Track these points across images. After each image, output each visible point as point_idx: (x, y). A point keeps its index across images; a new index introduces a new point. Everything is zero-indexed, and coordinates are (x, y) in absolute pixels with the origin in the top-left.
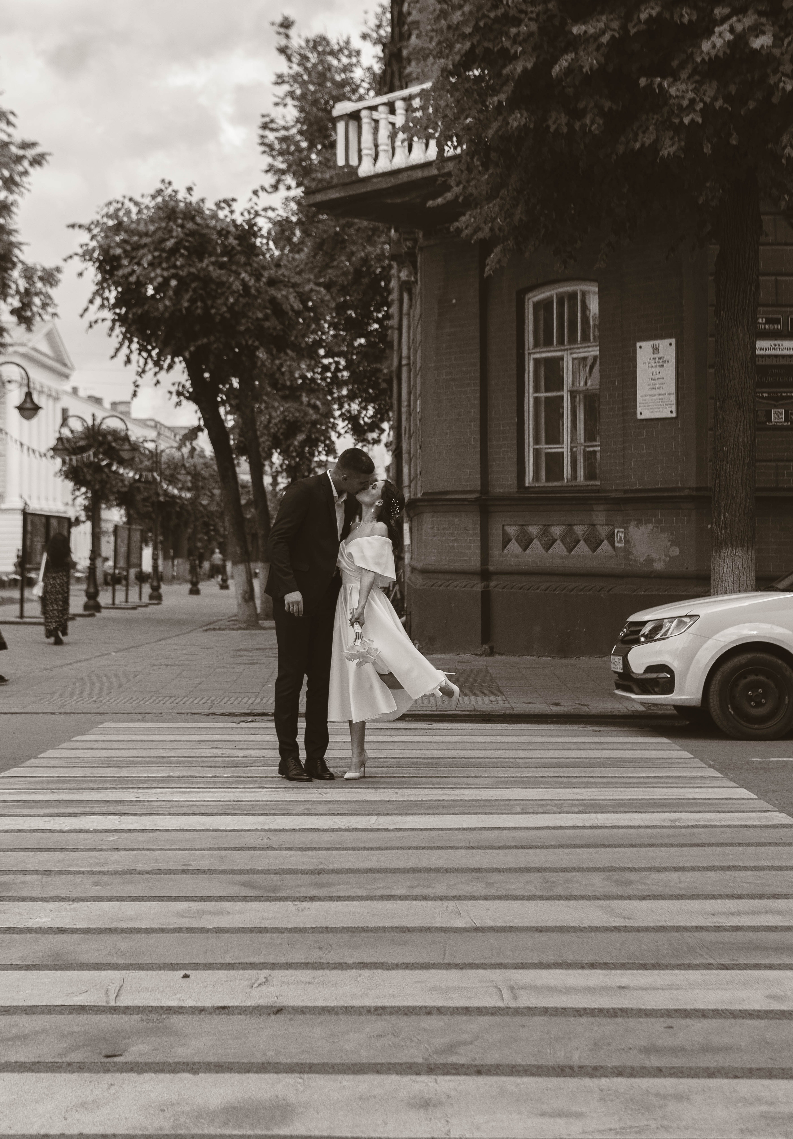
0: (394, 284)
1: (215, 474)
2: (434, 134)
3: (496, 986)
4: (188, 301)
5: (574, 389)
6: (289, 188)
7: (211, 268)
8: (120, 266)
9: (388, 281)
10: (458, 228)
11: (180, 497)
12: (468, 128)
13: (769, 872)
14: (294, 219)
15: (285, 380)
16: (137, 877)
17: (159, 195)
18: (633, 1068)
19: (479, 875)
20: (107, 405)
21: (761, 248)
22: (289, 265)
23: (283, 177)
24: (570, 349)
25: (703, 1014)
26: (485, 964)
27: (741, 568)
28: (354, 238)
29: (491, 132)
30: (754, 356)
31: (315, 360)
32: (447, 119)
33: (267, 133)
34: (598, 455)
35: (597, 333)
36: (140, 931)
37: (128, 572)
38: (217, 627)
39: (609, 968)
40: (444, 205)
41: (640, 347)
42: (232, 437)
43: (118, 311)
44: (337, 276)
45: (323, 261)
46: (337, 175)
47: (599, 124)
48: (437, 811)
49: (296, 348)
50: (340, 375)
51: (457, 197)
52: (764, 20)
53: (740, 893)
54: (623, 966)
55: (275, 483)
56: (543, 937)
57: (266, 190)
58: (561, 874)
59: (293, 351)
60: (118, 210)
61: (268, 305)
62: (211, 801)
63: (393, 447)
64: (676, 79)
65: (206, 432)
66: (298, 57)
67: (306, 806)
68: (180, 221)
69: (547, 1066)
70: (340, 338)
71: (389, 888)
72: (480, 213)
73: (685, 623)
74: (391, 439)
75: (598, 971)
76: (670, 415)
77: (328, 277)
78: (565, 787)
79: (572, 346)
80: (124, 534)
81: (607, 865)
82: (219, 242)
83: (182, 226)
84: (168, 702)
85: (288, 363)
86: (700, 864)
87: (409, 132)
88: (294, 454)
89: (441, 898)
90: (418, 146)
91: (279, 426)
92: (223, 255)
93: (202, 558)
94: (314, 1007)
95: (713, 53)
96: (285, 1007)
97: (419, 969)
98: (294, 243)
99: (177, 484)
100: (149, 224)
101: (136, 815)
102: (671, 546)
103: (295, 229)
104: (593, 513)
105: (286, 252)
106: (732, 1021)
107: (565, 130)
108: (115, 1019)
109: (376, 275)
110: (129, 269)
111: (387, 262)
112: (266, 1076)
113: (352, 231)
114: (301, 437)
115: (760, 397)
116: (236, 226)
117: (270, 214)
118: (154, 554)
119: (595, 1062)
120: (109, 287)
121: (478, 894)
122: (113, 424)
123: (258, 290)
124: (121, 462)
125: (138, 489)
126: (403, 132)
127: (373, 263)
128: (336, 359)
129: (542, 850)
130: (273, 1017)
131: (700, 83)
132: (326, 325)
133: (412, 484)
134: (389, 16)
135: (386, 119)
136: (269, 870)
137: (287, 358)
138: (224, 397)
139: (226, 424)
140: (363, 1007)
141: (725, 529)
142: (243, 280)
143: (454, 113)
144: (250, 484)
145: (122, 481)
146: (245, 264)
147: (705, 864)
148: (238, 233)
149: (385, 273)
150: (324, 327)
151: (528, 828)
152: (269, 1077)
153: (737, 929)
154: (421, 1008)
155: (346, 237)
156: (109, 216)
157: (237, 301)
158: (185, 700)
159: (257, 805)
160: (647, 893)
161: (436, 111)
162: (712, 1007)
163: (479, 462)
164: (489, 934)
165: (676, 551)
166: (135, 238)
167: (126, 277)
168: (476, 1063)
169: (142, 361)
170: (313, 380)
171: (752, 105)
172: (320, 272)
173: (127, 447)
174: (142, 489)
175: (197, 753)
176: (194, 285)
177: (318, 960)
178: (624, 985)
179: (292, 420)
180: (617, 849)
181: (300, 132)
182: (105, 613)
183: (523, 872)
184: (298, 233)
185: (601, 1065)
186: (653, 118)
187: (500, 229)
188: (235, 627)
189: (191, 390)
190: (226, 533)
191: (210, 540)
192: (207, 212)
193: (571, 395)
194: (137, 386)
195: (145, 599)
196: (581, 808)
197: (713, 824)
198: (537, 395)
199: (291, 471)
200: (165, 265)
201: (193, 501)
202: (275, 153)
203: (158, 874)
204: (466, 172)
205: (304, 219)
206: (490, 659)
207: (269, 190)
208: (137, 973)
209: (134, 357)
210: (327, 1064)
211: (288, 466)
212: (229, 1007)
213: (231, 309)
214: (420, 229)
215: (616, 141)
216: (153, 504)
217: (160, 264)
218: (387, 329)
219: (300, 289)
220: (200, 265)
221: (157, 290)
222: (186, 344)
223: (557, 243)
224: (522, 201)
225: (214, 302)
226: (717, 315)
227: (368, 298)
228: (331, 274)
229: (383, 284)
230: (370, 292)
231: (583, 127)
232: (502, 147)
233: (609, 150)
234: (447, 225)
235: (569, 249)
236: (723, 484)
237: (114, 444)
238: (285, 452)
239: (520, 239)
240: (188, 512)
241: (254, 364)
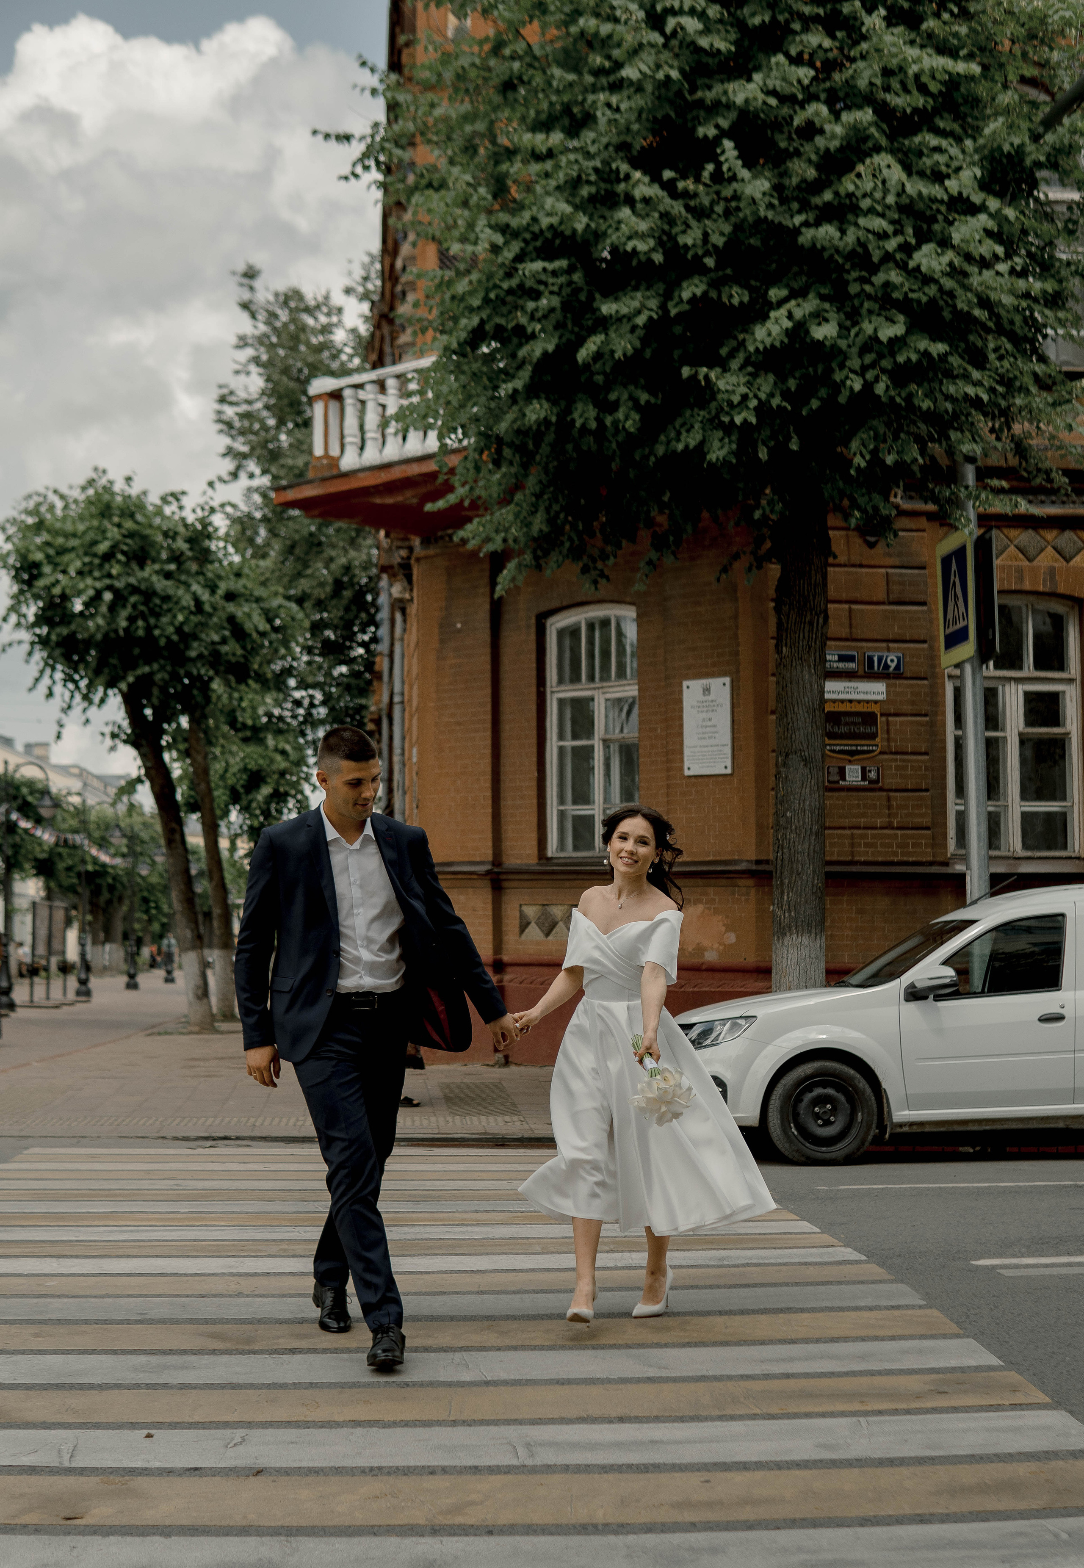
0: (383, 599)
1: (159, 836)
2: (434, 424)
3: (510, 1443)
4: (127, 619)
5: (607, 737)
6: (251, 476)
7: (154, 578)
8: (40, 575)
9: (376, 595)
10: (463, 537)
11: (113, 867)
12: (476, 419)
14: (258, 515)
15: (246, 718)
16: (84, 1328)
17: (91, 486)
18: (663, 1524)
19: (490, 1323)
20: (19, 747)
21: (830, 570)
22: (252, 574)
23: (244, 462)
24: (603, 687)
25: (745, 1467)
26: (497, 1420)
27: (809, 959)
28: (334, 540)
29: (504, 425)
30: (823, 701)
31: (284, 693)
32: (450, 407)
33: (225, 407)
35: (635, 665)
36: (91, 1387)
37: (48, 961)
38: (163, 1031)
39: (641, 1422)
40: (446, 510)
41: (688, 687)
42: (179, 789)
43: (38, 631)
44: (312, 587)
45: (295, 568)
46: (314, 465)
47: (634, 420)
49: (261, 678)
50: (314, 711)
51: (462, 501)
52: (827, 306)
54: (657, 1419)
55: (233, 848)
56: (566, 1390)
57: (224, 480)
59: (256, 681)
60: (39, 504)
61: (226, 625)
64: (725, 369)
65: (147, 784)
66: (265, 314)
67: (280, 1247)
69: (567, 1525)
70: (315, 666)
72: (491, 521)
73: (740, 1026)
75: (628, 1425)
76: (724, 772)
77: (300, 588)
79: (605, 684)
80: (44, 913)
82: (165, 545)
83: (119, 526)
84: (107, 1124)
85: (250, 696)
87: (404, 422)
88: (258, 812)
89: (445, 1350)
90: (414, 436)
91: (238, 776)
92: (170, 560)
93: (139, 943)
94: (300, 1468)
95: (768, 341)
96: (266, 1468)
97: (420, 1426)
98: (258, 547)
99: (109, 848)
100: (78, 523)
101: (77, 1257)
102: (727, 931)
103: (259, 527)
105: (248, 557)
106: (777, 1472)
107: (593, 425)
108: (71, 1481)
109: (361, 586)
110: (52, 579)
111: (375, 571)
112: (249, 1539)
114: (266, 790)
115: (832, 751)
116: (186, 526)
117: (229, 510)
118: (80, 938)
119: (622, 1519)
120: (27, 601)
121: (490, 1345)
122: (30, 772)
123: (213, 606)
124: (39, 821)
125: (60, 855)
126: (397, 421)
127: (357, 572)
128: (311, 692)
130: (252, 1479)
131: (754, 375)
132: (298, 649)
134: (378, 266)
135: (376, 399)
136: (240, 1319)
137: (250, 690)
138: (170, 741)
139: (172, 774)
141: (789, 911)
142: (194, 594)
143: (459, 400)
144: (203, 849)
145: (40, 845)
146: (198, 573)
148: (189, 534)
149: (372, 585)
150: (296, 652)
152: (252, 1541)
153: (787, 1376)
155: (323, 539)
156: (28, 513)
157: (187, 619)
158: (127, 1121)
159: (222, 1246)
160: (687, 1340)
161: (437, 397)
162: (755, 1459)
163: (490, 826)
164: (502, 1388)
165: (732, 938)
166: (61, 540)
167: (48, 588)
168: (487, 1523)
169: (67, 695)
170: (281, 718)
171: (815, 404)
172: (290, 582)
173: (47, 802)
175: (145, 1184)
176: (133, 599)
177: (302, 1418)
178: (656, 1438)
179: (255, 769)
181: (267, 407)
182: (20, 1013)
184: (263, 532)
185: (629, 1521)
186: (699, 415)
187: (515, 540)
188: (185, 1031)
189: (129, 731)
190: (173, 912)
191: (150, 921)
192: (151, 508)
193: (604, 744)
194: (61, 726)
195: (71, 995)
198: (562, 743)
199: (254, 833)
200: (97, 574)
201: (130, 871)
202: (234, 432)
203: (109, 1324)
204: (474, 470)
205: (270, 515)
206: (505, 1070)
207: (228, 479)
208: (92, 1433)
209: (58, 689)
210: (317, 1526)
211: (251, 828)
212: (201, 1468)
213: (179, 630)
214: (416, 534)
215: (656, 441)
216: (79, 875)
217: (90, 572)
218: (374, 656)
219: (265, 605)
220: (141, 574)
221: (87, 605)
222: (121, 673)
223: (585, 558)
224: (542, 508)
225: (158, 620)
226: (778, 650)
227: (351, 615)
228: (304, 584)
229: (369, 598)
230: (354, 608)
231: (615, 423)
232: (517, 442)
233: (647, 451)
234: (450, 531)
235: (600, 565)
236: (786, 856)
237: (30, 799)
238: (245, 809)
239: (539, 553)
240: (122, 884)
241: (208, 700)
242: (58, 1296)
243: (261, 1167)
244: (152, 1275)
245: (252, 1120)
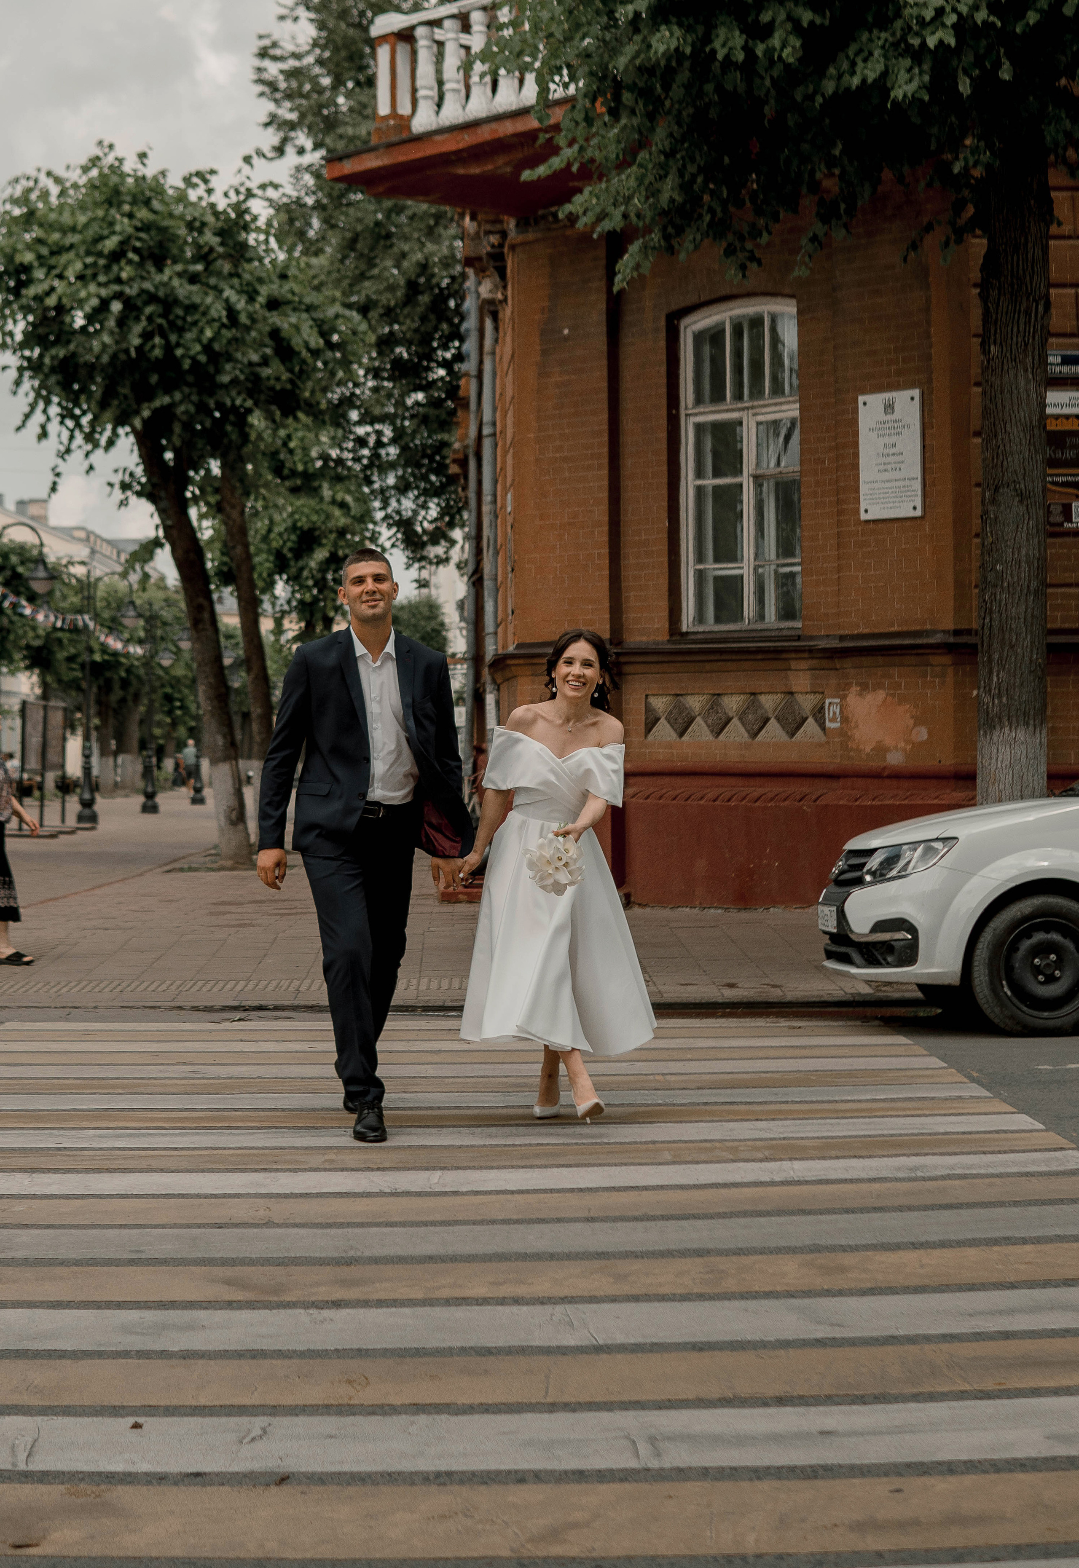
0: (470, 304)
1: (183, 615)
2: (532, 63)
3: (627, 1437)
4: (140, 336)
5: (759, 472)
6: (301, 151)
7: (176, 282)
8: (30, 281)
9: (461, 296)
10: (571, 213)
11: (127, 655)
12: (587, 55)
13: (1059, 1245)
14: (310, 201)
15: (295, 463)
16: (59, 1271)
17: (94, 165)
18: (838, 1554)
19: (603, 1262)
21: (1052, 243)
22: (301, 276)
23: (292, 134)
24: (753, 407)
25: (949, 1468)
26: (612, 1403)
27: (1024, 760)
28: (406, 230)
29: (622, 61)
30: (1043, 417)
31: (344, 429)
32: (552, 40)
33: (267, 63)
34: (799, 580)
35: (795, 382)
36: (62, 1355)
37: (43, 776)
38: (186, 866)
39: (807, 1404)
40: (548, 178)
41: (865, 404)
42: (209, 555)
43: (27, 353)
44: (379, 292)
45: (356, 267)
46: (378, 130)
47: (794, 47)
48: (538, 1162)
49: (312, 409)
50: (383, 452)
51: (569, 165)
53: (1012, 1279)
54: (829, 1400)
55: (278, 630)
56: (704, 1359)
57: (264, 156)
58: (734, 1259)
59: (307, 414)
60: (29, 190)
61: (267, 341)
62: (176, 1149)
63: (470, 568)
65: (168, 548)
67: (327, 1157)
68: (126, 208)
69: (705, 1557)
70: (383, 393)
71: (460, 1286)
72: (607, 189)
73: (936, 851)
74: (466, 556)
75: (789, 1409)
76: (912, 514)
77: (363, 293)
78: (742, 1120)
79: (756, 403)
80: (37, 715)
81: (807, 1242)
82: (190, 240)
83: (131, 216)
84: (107, 990)
85: (300, 434)
86: (953, 1237)
87: (493, 62)
88: (310, 583)
89: (542, 1301)
90: (507, 85)
91: (285, 536)
92: (196, 259)
93: (161, 753)
94: (339, 1473)
96: (293, 1474)
97: (505, 1413)
98: (310, 241)
99: (121, 632)
100: (78, 212)
101: (56, 1171)
102: (915, 725)
103: (311, 217)
104: (790, 673)
105: (297, 254)
106: (994, 1476)
107: (740, 56)
108: (26, 1492)
109: (441, 289)
110: (45, 286)
111: (458, 268)
113: (403, 219)
114: (321, 554)
115: (1053, 483)
116: (216, 214)
117: (271, 193)
118: (84, 748)
119: (780, 1548)
120: (13, 314)
121: (602, 1294)
122: (20, 535)
123: (251, 317)
124: (33, 598)
125: (60, 641)
126: (483, 62)
127: (436, 270)
128: (378, 427)
129: (706, 1222)
130: (274, 1489)
132: (361, 372)
133: (500, 630)
135: (457, 40)
136: (268, 1259)
137: (300, 426)
138: (197, 492)
139: (199, 535)
140: (416, 1473)
141: (1000, 696)
142: (227, 300)
143: (564, 31)
144: (239, 632)
145: (34, 628)
146: (231, 275)
147: (960, 1237)
148: (220, 224)
149: (456, 287)
150: (358, 376)
151: (682, 1187)
153: (1006, 1335)
154: (509, 1472)
155: (393, 229)
156: (15, 201)
157: (217, 334)
158: (133, 986)
159: (250, 1155)
160: (869, 1285)
161: (535, 28)
162: (964, 1457)
163: (607, 593)
164: (619, 1356)
165: (922, 734)
166: (56, 236)
167: (39, 299)
168: (594, 1554)
169: (65, 434)
170: (340, 461)
171: (1032, 17)
172: (351, 285)
173: (42, 573)
174: (65, 641)
175: (153, 1071)
176: (148, 310)
177: (345, 1401)
178: (829, 1428)
179: (306, 527)
180: (823, 1217)
181: (320, 62)
183: (673, 1256)
184: (316, 223)
185: (790, 1551)
186: (879, 38)
187: (638, 215)
188: (215, 866)
189: (144, 480)
190: (201, 712)
191: (174, 724)
192: (170, 192)
193: (755, 482)
194: (58, 475)
195: (71, 821)
196: (767, 1153)
197: (974, 1172)
198: (699, 482)
199: (305, 610)
200: (102, 278)
201: (148, 661)
202: (278, 95)
203: (92, 1265)
204: (584, 124)
205: (325, 201)
207: (270, 155)
208: (59, 1421)
209: (54, 427)
210: (360, 1560)
211: (301, 602)
212: (205, 1474)
213: (207, 348)
214: (511, 215)
215: (822, 74)
216: (83, 666)
217: (95, 276)
218: (459, 378)
219: (319, 315)
220: (158, 278)
221: (90, 318)
222: (135, 407)
223: (730, 237)
224: (674, 170)
225: (180, 336)
226: (985, 351)
227: (429, 327)
228: (369, 288)
229: (452, 304)
230: (432, 317)
231: (769, 51)
232: (641, 84)
233: (811, 88)
234: (553, 209)
235: (749, 246)
236: (996, 623)
237: (20, 570)
238: (295, 579)
239: (670, 230)
240: (138, 678)
241: (245, 438)
242: (27, 1226)
243: (304, 1046)
244: (153, 1196)
245: (296, 983)
